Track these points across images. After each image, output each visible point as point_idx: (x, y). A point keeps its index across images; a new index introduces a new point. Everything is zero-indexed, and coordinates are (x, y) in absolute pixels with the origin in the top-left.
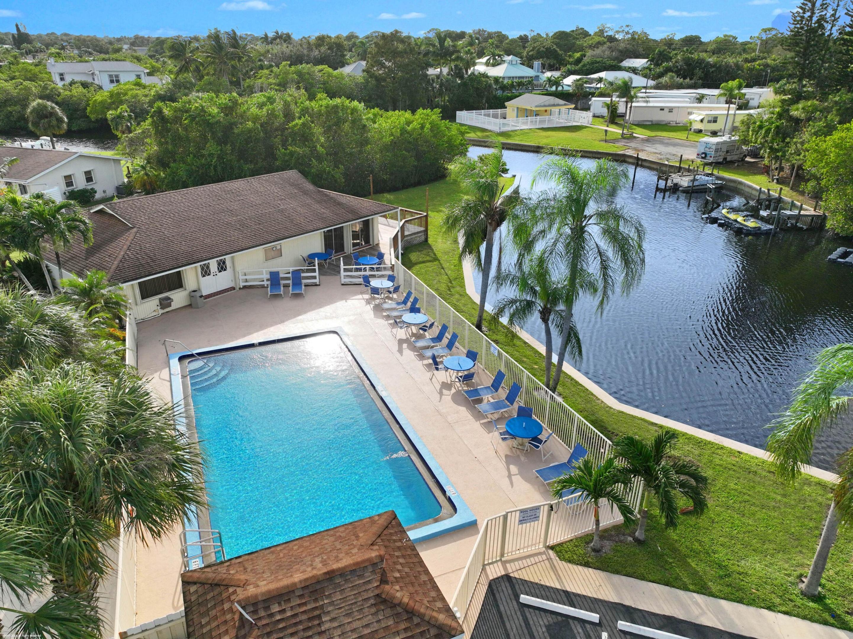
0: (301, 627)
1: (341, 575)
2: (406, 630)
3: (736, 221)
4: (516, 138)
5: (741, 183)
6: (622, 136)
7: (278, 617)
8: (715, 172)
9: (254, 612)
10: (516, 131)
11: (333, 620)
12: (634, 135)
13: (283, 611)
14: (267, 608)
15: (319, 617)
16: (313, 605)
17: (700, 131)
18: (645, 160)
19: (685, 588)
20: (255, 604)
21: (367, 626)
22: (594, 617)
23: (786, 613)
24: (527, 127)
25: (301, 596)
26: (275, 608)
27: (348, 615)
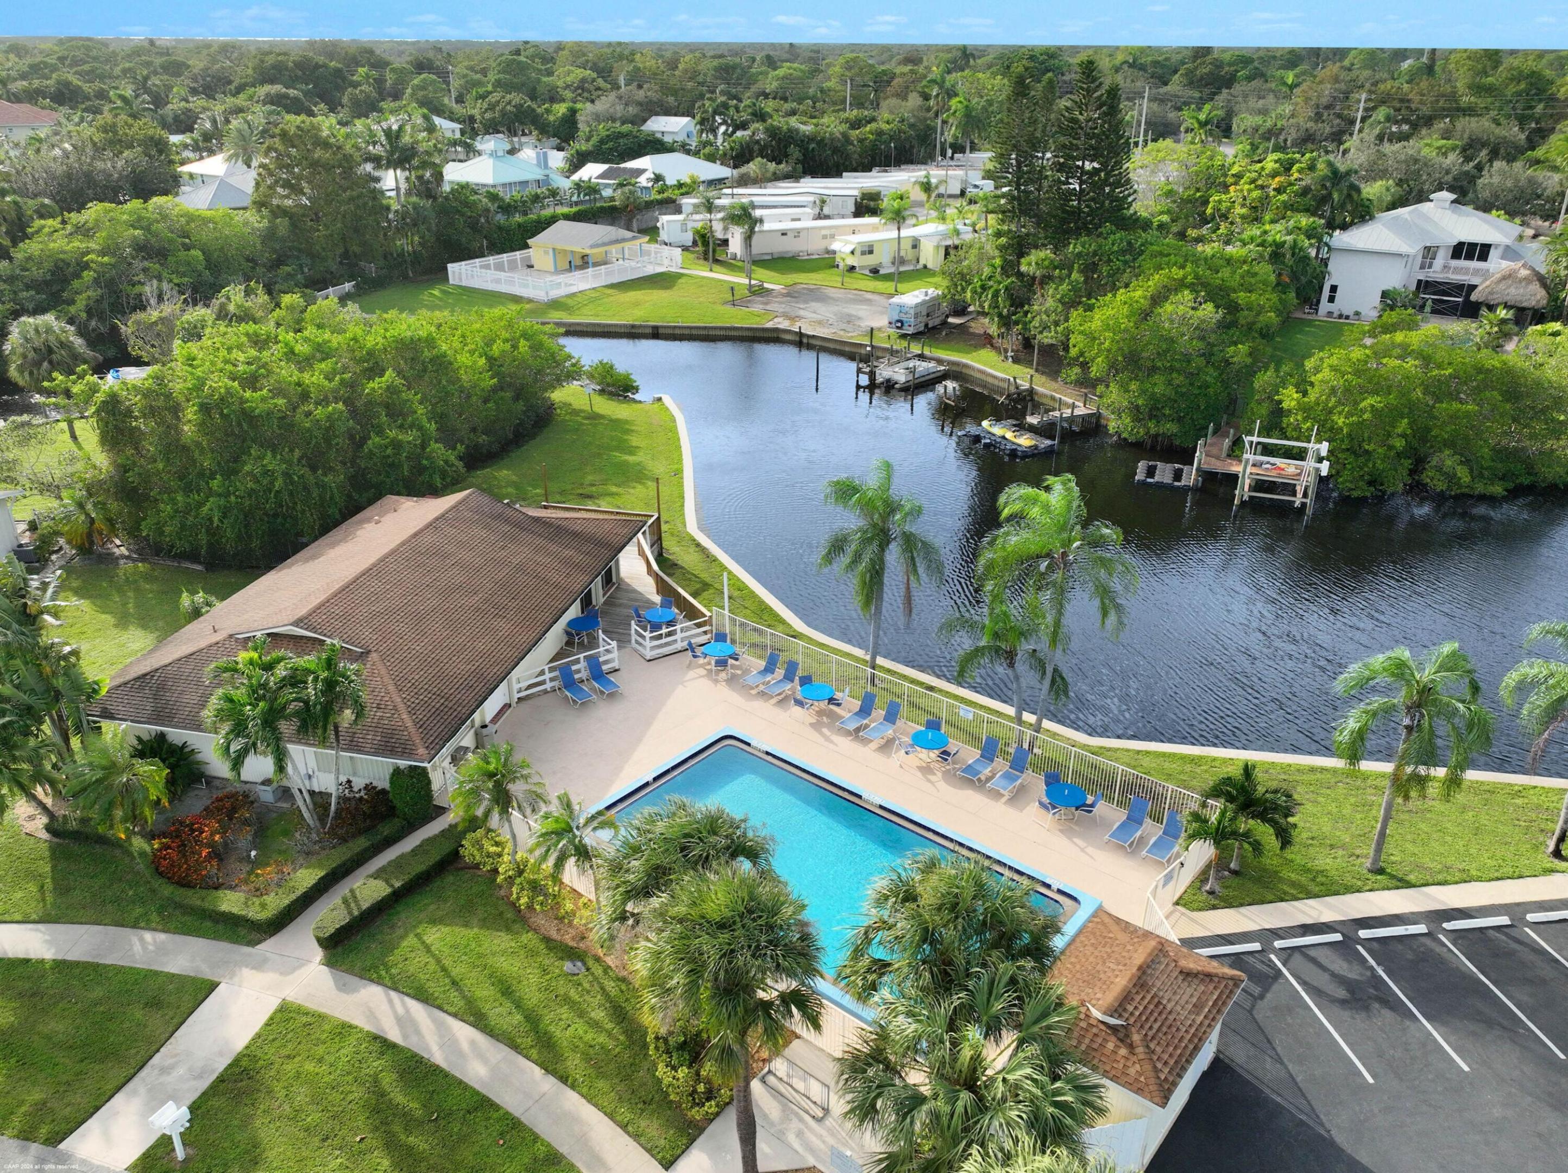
0: (1156, 1014)
1: (1149, 967)
2: (1215, 988)
3: (1004, 437)
4: (585, 311)
5: (966, 366)
6: (749, 290)
7: (1137, 1013)
8: (927, 352)
9: (1120, 1016)
10: (574, 294)
11: (1169, 1000)
12: (766, 285)
13: (1136, 1008)
14: (1125, 1010)
15: (1159, 1003)
16: (1149, 997)
17: (852, 269)
18: (814, 336)
19: (1297, 899)
20: (1116, 1011)
21: (1192, 996)
22: (1256, 946)
23: (1371, 890)
24: (588, 286)
25: (1137, 993)
26: (1130, 1008)
27: (1175, 993)
